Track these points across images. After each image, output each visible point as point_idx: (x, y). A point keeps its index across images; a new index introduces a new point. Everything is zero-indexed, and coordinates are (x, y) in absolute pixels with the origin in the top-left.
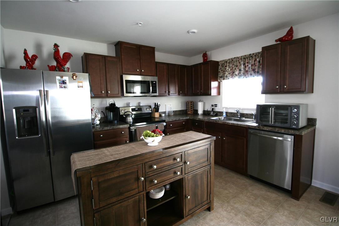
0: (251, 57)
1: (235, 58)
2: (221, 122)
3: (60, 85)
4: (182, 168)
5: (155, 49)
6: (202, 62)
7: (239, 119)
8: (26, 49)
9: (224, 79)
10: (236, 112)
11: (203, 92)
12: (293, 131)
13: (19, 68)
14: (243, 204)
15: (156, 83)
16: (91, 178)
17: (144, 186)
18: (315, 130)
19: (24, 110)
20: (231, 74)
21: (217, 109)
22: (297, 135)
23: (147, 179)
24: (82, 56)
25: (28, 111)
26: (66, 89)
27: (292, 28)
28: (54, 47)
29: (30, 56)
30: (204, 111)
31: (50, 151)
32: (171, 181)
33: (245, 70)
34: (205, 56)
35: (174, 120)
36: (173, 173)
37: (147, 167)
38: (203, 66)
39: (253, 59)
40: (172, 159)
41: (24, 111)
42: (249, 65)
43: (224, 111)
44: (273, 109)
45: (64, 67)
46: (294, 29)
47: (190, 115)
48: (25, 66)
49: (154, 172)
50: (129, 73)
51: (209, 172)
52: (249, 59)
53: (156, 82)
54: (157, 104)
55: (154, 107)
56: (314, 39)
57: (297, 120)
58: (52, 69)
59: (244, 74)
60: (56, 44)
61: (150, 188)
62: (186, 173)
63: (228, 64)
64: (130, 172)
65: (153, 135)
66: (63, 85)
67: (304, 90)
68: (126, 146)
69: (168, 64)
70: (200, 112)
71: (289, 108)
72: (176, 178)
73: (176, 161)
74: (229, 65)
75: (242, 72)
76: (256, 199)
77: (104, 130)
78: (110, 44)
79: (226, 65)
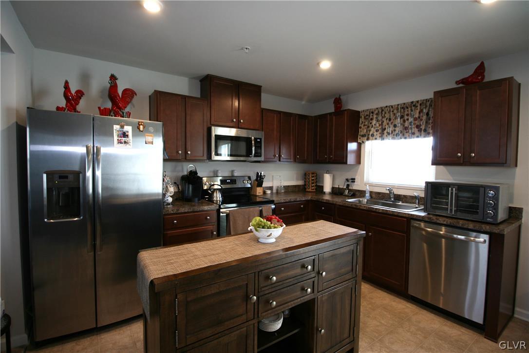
0: (414, 106)
1: (387, 107)
2: (365, 207)
3: (118, 140)
4: (314, 282)
5: (262, 88)
6: (333, 111)
7: (391, 203)
8: (68, 81)
9: (368, 139)
10: (388, 192)
11: (333, 158)
12: (488, 227)
13: (55, 109)
14: (406, 345)
15: (260, 142)
16: (176, 296)
17: (256, 310)
18: (520, 227)
19: (59, 176)
20: (380, 131)
21: (356, 186)
22: (495, 233)
23: (260, 298)
24: (150, 94)
25: (66, 177)
26: (128, 146)
27: (482, 63)
28: (110, 80)
29: (73, 91)
30: (333, 188)
31: (95, 244)
32: (296, 303)
33: (404, 126)
34: (338, 102)
35: (287, 201)
36: (300, 289)
37: (261, 279)
38: (334, 117)
39: (417, 109)
40: (300, 267)
41: (61, 177)
42: (410, 118)
43: (368, 189)
44: (454, 189)
45: (124, 111)
46: (486, 65)
47: (310, 194)
48: (65, 107)
49: (272, 288)
50: (220, 124)
51: (353, 290)
52: (410, 109)
53: (261, 139)
54: (260, 174)
55: (255, 178)
56: (520, 82)
57: (495, 209)
58: (104, 112)
59: (401, 132)
60: (113, 75)
61: (264, 314)
62: (320, 290)
63: (375, 116)
64: (236, 285)
65: (270, 226)
66: (123, 138)
67: (505, 162)
68: (223, 242)
69: (279, 112)
70: (327, 188)
71: (482, 190)
72: (303, 298)
73: (305, 269)
74: (377, 118)
75: (397, 129)
76: (425, 338)
77: (179, 212)
78: (192, 78)
79: (371, 117)
